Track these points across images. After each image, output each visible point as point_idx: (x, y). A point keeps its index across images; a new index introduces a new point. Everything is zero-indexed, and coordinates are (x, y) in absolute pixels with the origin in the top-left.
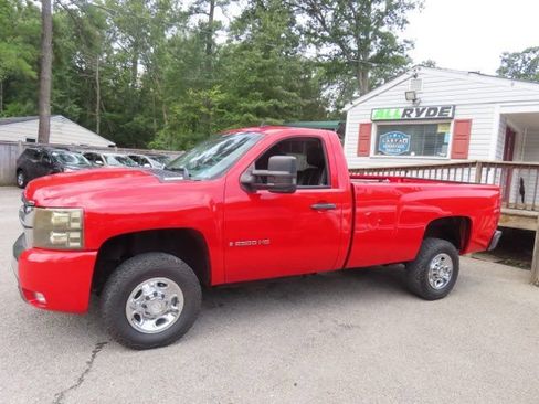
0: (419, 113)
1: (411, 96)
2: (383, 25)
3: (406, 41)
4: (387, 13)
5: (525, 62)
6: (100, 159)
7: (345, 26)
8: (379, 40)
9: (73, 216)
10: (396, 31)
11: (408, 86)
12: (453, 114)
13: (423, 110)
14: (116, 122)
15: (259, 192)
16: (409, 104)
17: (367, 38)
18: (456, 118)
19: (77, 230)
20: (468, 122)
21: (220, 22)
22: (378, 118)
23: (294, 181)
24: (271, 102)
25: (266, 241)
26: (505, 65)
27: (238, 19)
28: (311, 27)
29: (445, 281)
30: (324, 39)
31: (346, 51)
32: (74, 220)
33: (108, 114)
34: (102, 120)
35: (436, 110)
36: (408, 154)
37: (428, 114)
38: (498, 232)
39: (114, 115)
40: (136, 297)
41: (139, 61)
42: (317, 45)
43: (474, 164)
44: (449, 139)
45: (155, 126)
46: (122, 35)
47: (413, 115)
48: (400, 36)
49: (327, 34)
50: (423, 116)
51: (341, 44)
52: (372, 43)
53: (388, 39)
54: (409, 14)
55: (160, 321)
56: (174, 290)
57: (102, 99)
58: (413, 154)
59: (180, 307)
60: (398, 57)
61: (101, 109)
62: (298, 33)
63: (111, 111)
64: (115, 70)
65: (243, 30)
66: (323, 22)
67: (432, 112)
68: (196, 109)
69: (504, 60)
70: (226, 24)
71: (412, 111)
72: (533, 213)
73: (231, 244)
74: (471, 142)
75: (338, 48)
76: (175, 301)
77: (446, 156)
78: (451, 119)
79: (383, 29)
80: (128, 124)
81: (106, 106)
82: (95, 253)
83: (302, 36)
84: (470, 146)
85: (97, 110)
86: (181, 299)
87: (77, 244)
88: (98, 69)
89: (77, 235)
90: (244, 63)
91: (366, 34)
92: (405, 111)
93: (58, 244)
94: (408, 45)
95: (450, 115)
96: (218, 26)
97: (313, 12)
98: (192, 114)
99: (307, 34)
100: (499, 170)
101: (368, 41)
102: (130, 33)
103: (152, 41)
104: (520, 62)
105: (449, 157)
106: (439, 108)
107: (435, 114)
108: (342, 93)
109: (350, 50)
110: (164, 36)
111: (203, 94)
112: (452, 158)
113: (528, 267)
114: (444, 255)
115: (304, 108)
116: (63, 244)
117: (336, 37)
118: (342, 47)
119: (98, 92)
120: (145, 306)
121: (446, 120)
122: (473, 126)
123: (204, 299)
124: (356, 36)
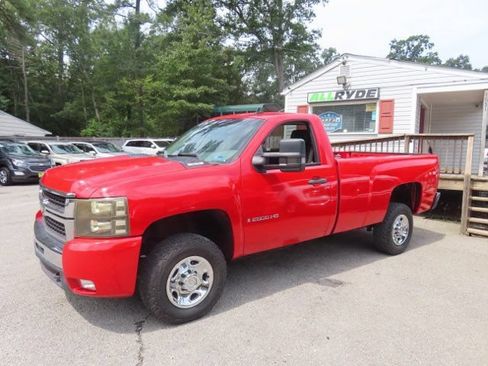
0: (349, 95)
1: (342, 81)
2: (293, 17)
3: (314, 32)
4: (296, 7)
5: (409, 48)
6: (45, 148)
7: (260, 18)
8: (291, 31)
9: (117, 205)
10: (306, 23)
11: (338, 72)
12: (379, 95)
13: (353, 92)
14: (45, 111)
15: (268, 172)
16: (341, 88)
17: (280, 29)
18: (382, 98)
19: (122, 218)
20: (391, 102)
21: (147, 14)
22: (314, 101)
23: (303, 161)
24: (202, 89)
25: (276, 216)
26: (394, 51)
27: (165, 12)
28: (230, 18)
29: (403, 238)
30: (242, 30)
31: (263, 40)
32: (120, 209)
33: (38, 104)
34: (32, 110)
35: (364, 92)
36: (341, 131)
37: (357, 96)
38: (439, 194)
39: (44, 105)
40: (173, 276)
41: (65, 52)
42: (237, 35)
43: (402, 137)
44: (376, 117)
45: (85, 113)
46: (46, 27)
47: (345, 97)
48: (310, 26)
49: (244, 26)
50: (353, 97)
51: (257, 34)
52: (285, 34)
53: (299, 30)
54: (316, 8)
55: (194, 296)
56: (205, 266)
57: (30, 90)
58: (345, 131)
59: (210, 281)
60: (307, 46)
61: (29, 99)
62: (218, 24)
63: (40, 101)
64: (40, 62)
65: (169, 21)
66: (241, 15)
67: (361, 94)
68: (131, 97)
69: (393, 47)
70: (153, 16)
71: (343, 93)
72: (460, 176)
73: (249, 220)
74: (395, 118)
75: (256, 38)
76: (205, 276)
77: (374, 132)
78: (378, 99)
79: (294, 21)
80: (59, 113)
81: (34, 97)
82: (140, 238)
83: (223, 28)
84: (395, 123)
85: (26, 101)
86: (211, 273)
87: (123, 232)
88: (23, 61)
89: (122, 223)
90: (174, 53)
91: (279, 26)
92: (337, 94)
93: (102, 233)
94: (316, 35)
95: (376, 96)
96: (146, 18)
97: (231, 6)
98: (128, 102)
99: (226, 25)
100: (417, 141)
101: (281, 32)
102: (54, 25)
103: (75, 32)
104: (405, 48)
105: (376, 132)
106: (367, 91)
107: (363, 95)
108: (258, 78)
109: (266, 40)
110: (88, 28)
111: (137, 82)
112: (380, 133)
113: (459, 221)
114: (403, 216)
115: (230, 94)
116: (109, 232)
117: (253, 28)
118: (259, 37)
119: (26, 84)
120: (181, 284)
121: (373, 101)
122: (396, 105)
123: (229, 272)
124: (271, 27)
